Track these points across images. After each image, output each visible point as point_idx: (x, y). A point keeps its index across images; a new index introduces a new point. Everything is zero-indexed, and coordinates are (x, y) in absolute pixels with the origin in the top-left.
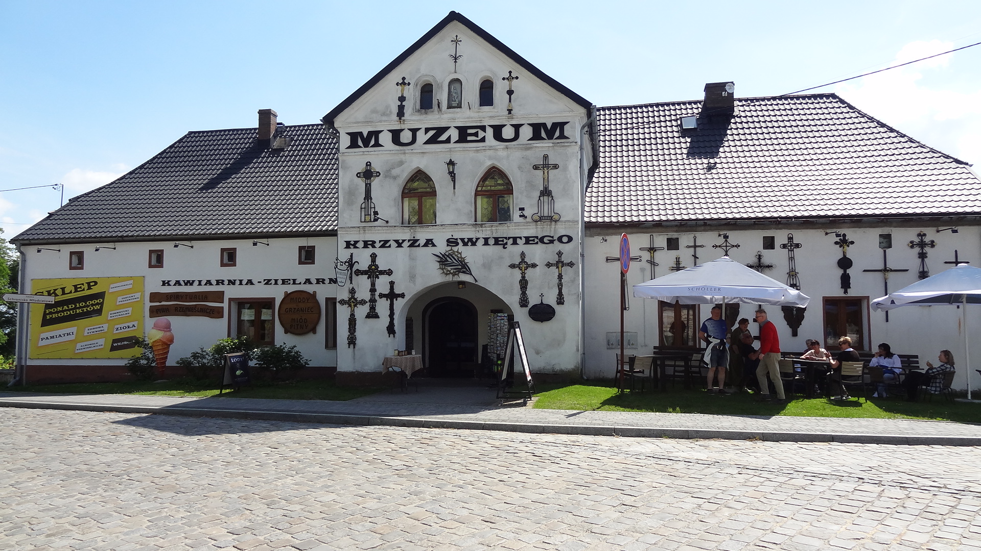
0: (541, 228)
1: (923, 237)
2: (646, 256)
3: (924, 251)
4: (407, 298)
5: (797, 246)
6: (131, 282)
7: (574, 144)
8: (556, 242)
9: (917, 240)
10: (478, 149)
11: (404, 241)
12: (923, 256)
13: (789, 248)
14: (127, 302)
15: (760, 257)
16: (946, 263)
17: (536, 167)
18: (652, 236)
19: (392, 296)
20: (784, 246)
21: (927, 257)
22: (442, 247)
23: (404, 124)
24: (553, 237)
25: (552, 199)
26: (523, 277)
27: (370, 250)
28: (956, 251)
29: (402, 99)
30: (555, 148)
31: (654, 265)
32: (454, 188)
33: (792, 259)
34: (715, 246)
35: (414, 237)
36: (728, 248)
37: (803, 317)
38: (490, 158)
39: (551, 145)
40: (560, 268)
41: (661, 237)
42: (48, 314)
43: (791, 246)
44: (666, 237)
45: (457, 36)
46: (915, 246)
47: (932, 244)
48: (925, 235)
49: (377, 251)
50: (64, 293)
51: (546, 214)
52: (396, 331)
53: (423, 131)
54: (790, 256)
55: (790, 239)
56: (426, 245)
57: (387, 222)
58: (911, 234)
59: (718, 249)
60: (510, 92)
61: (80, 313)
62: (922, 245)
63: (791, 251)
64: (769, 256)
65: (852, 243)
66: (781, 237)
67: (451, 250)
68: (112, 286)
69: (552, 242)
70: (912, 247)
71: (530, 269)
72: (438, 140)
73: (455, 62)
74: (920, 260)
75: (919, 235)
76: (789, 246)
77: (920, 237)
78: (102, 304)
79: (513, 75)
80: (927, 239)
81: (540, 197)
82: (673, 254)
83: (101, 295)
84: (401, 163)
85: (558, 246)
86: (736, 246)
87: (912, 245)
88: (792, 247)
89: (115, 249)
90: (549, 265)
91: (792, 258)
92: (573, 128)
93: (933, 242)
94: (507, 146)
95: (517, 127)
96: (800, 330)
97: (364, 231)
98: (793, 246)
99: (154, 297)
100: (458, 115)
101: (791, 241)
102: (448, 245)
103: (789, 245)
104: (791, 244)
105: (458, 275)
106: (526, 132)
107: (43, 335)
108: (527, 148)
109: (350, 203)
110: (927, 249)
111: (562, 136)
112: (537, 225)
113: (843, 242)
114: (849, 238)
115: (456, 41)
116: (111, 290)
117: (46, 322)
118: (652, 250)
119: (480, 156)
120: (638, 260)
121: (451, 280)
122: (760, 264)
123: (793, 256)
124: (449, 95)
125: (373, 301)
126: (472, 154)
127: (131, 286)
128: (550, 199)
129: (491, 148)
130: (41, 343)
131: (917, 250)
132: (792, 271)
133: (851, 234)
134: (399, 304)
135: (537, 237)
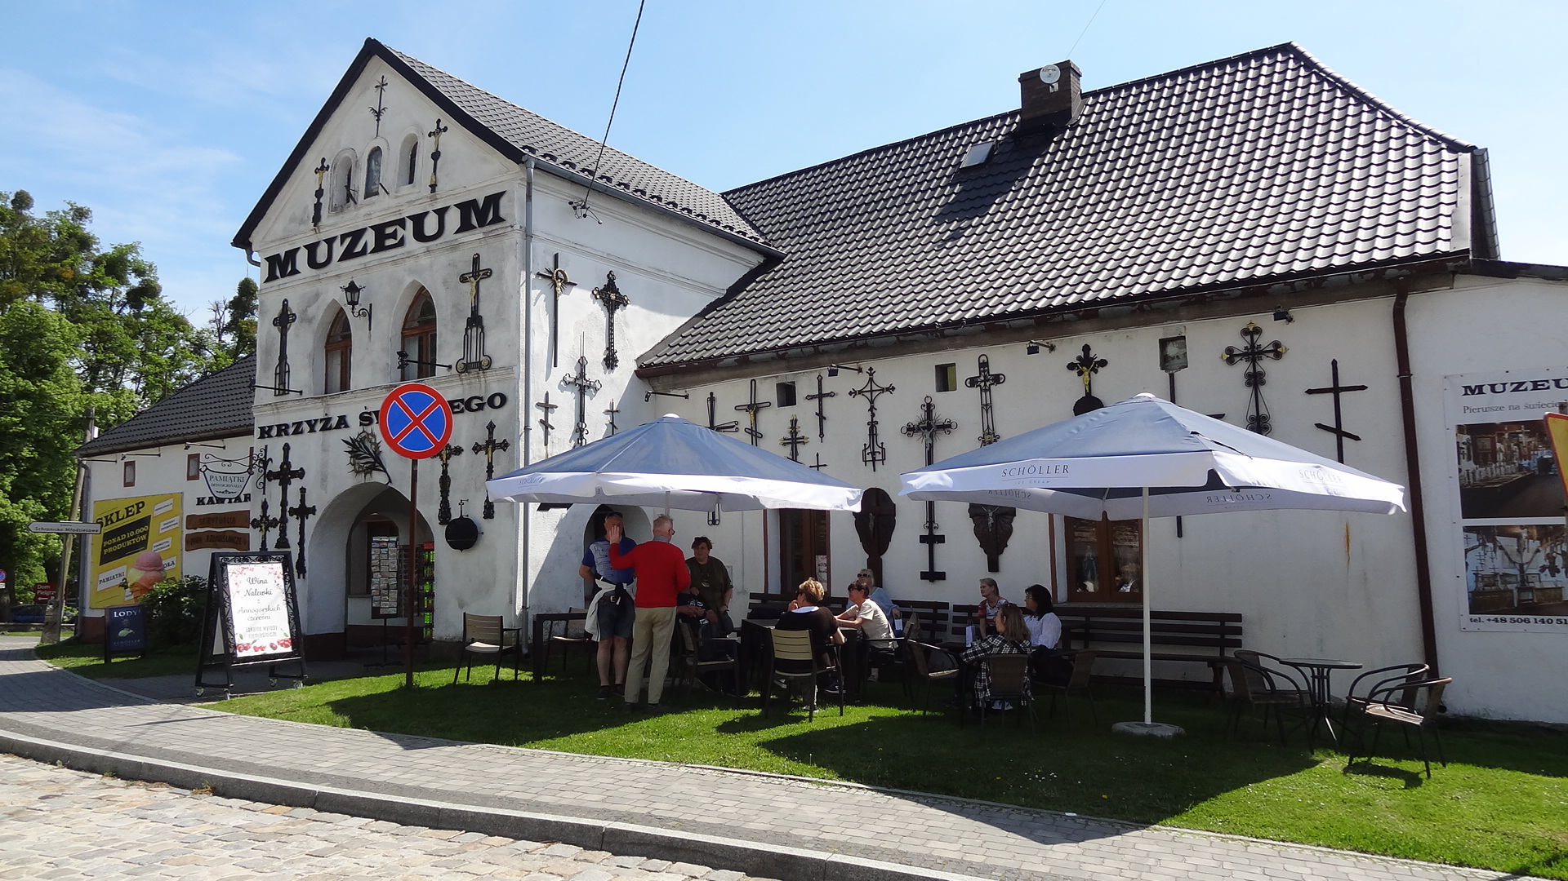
0: (469, 384)
1: (1256, 337)
2: (745, 420)
3: (1258, 369)
4: (319, 513)
5: (997, 379)
6: (171, 501)
7: (510, 229)
8: (487, 407)
9: (1240, 344)
10: (396, 258)
11: (316, 421)
12: (1255, 380)
13: (983, 384)
14: (170, 528)
15: (929, 408)
16: (1310, 392)
17: (463, 279)
18: (753, 382)
19: (303, 512)
20: (973, 382)
21: (1263, 383)
22: (355, 429)
23: (320, 232)
24: (481, 399)
25: (482, 331)
26: (445, 472)
27: (284, 440)
28: (1334, 363)
29: (319, 193)
30: (488, 240)
31: (757, 437)
32: (370, 330)
33: (987, 407)
34: (853, 393)
35: (326, 415)
36: (875, 394)
37: (1010, 532)
38: (411, 271)
39: (482, 236)
40: (490, 452)
41: (768, 381)
42: (106, 548)
43: (986, 380)
44: (774, 382)
45: (383, 77)
46: (1237, 359)
47: (1277, 351)
48: (1258, 331)
49: (291, 440)
50: (118, 520)
51: (473, 360)
52: (307, 569)
53: (338, 240)
54: (984, 402)
55: (984, 366)
56: (338, 427)
57: (301, 392)
58: (1227, 331)
59: (859, 397)
60: (436, 156)
61: (130, 546)
62: (1253, 354)
63: (986, 391)
64: (948, 406)
65: (1103, 363)
66: (966, 363)
67: (364, 431)
68: (157, 507)
69: (480, 407)
70: (1231, 361)
71: (454, 458)
72: (356, 251)
73: (378, 120)
74: (1250, 390)
75: (1245, 332)
76: (982, 381)
77: (1248, 338)
78: (146, 533)
79: (442, 127)
80: (1264, 341)
81: (466, 330)
82: (788, 412)
83: (145, 521)
84: (317, 296)
85: (489, 414)
86: (888, 389)
87: (1231, 357)
88: (988, 384)
89: (159, 455)
90: (477, 449)
91: (987, 405)
92: (511, 200)
93: (1277, 345)
94: (428, 247)
95: (441, 213)
96: (1005, 559)
97: (277, 409)
98: (988, 380)
99: (193, 521)
100: (376, 207)
101: (984, 371)
102: (361, 424)
103: (982, 378)
104: (985, 377)
105: (371, 473)
106: (453, 219)
107: (102, 577)
108: (454, 247)
109: (266, 368)
110: (1266, 365)
111: (498, 219)
112: (461, 380)
113: (1087, 363)
114: (1097, 353)
115: (381, 86)
116: (156, 513)
117: (105, 559)
118: (754, 408)
119: (399, 270)
120: (734, 429)
121: (363, 482)
122: (929, 424)
123: (989, 402)
124: (368, 175)
125: (284, 520)
126: (390, 268)
127: (170, 508)
128: (480, 330)
129: (411, 255)
130: (101, 587)
131: (1243, 366)
132: (989, 433)
133: (1102, 344)
134: (311, 522)
135: (461, 401)
